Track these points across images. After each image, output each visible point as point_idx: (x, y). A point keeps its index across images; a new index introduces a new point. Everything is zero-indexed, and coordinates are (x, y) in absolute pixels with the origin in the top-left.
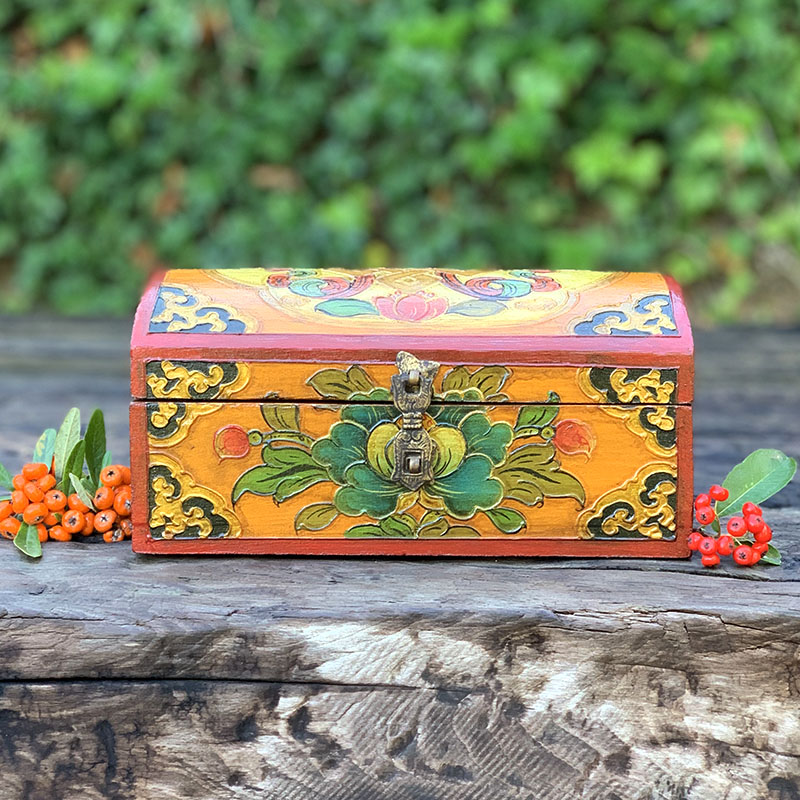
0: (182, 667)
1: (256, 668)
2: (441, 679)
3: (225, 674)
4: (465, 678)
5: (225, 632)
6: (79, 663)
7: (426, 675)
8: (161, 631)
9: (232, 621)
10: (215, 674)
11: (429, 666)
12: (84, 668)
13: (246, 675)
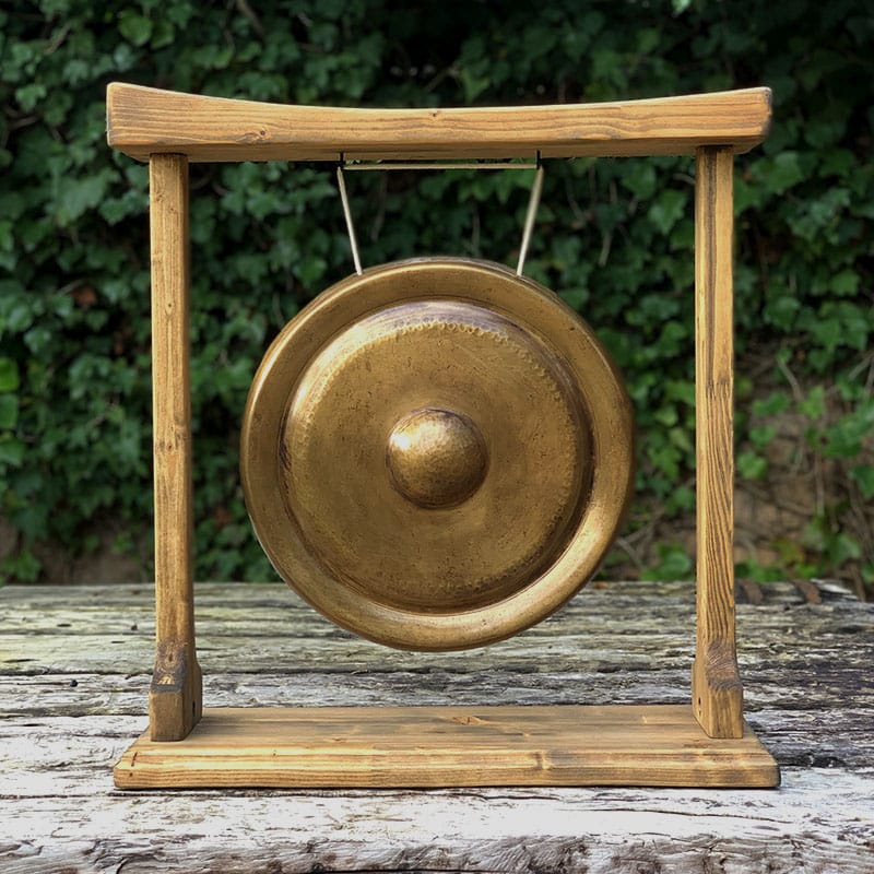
0: (412, 864)
1: (448, 864)
2: (537, 868)
3: (433, 867)
4: (549, 868)
5: (432, 847)
6: (364, 863)
7: (530, 867)
8: (403, 847)
9: (437, 842)
10: (428, 867)
11: (531, 861)
12: (366, 865)
13: (444, 868)
